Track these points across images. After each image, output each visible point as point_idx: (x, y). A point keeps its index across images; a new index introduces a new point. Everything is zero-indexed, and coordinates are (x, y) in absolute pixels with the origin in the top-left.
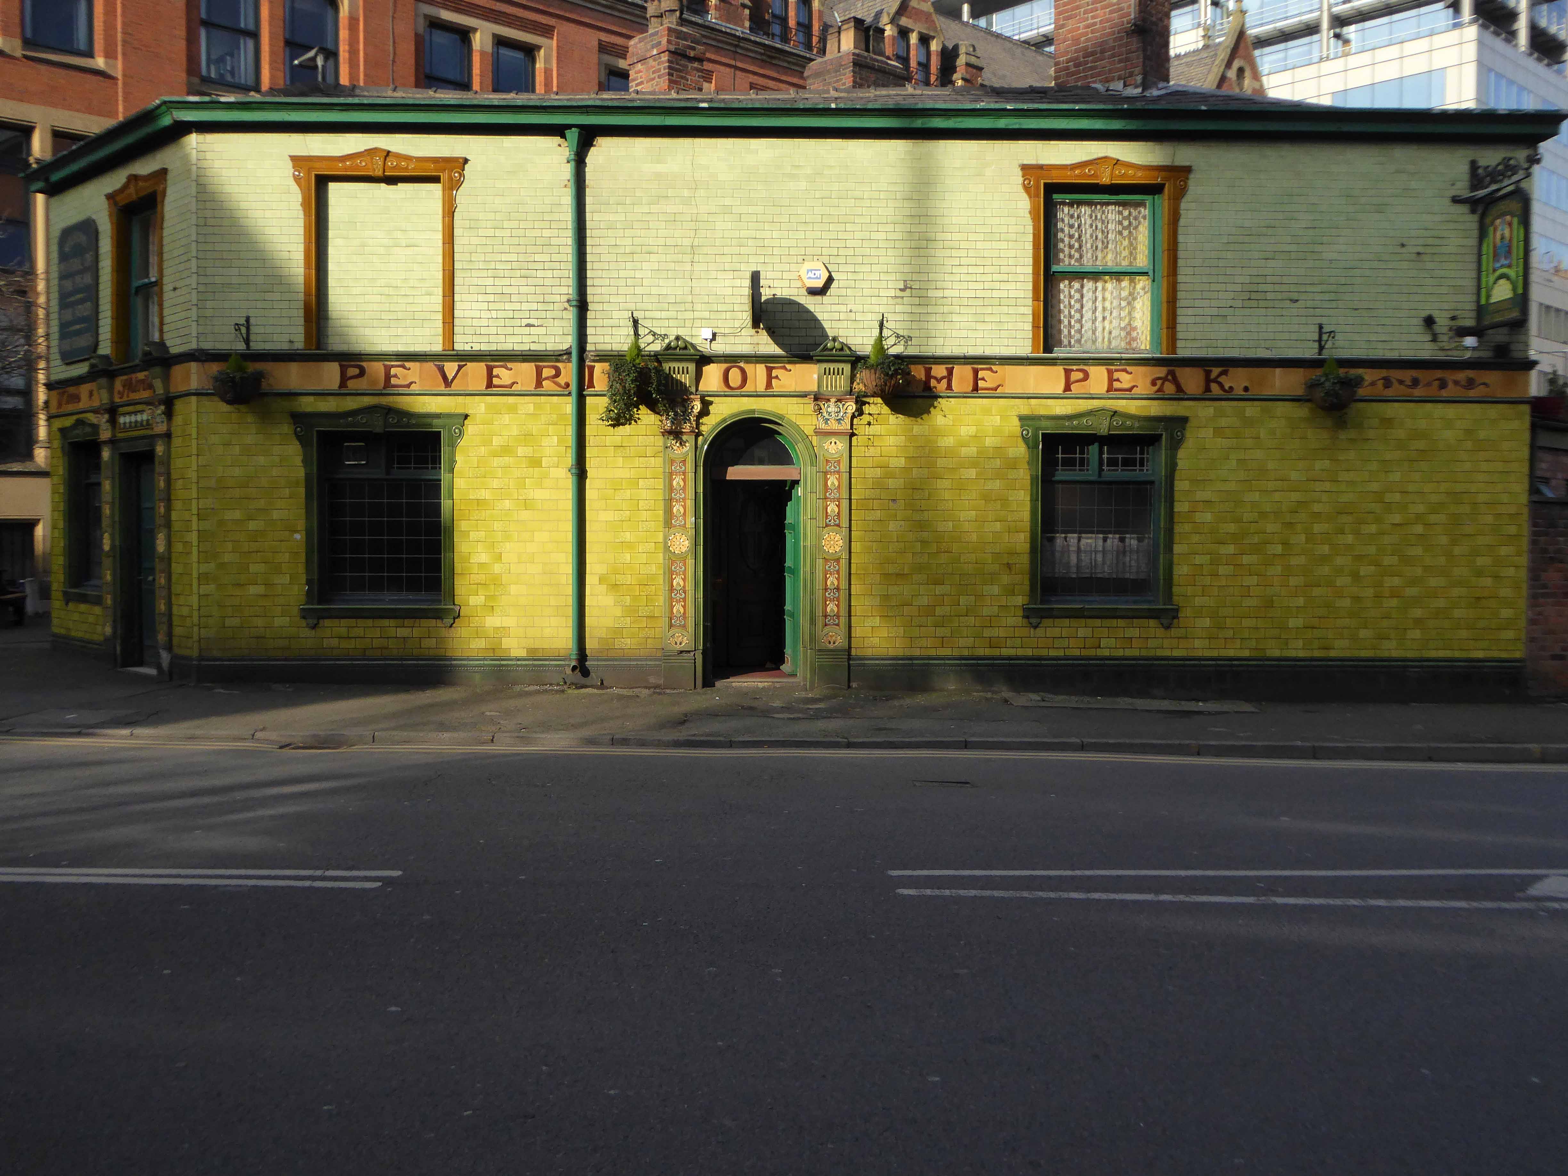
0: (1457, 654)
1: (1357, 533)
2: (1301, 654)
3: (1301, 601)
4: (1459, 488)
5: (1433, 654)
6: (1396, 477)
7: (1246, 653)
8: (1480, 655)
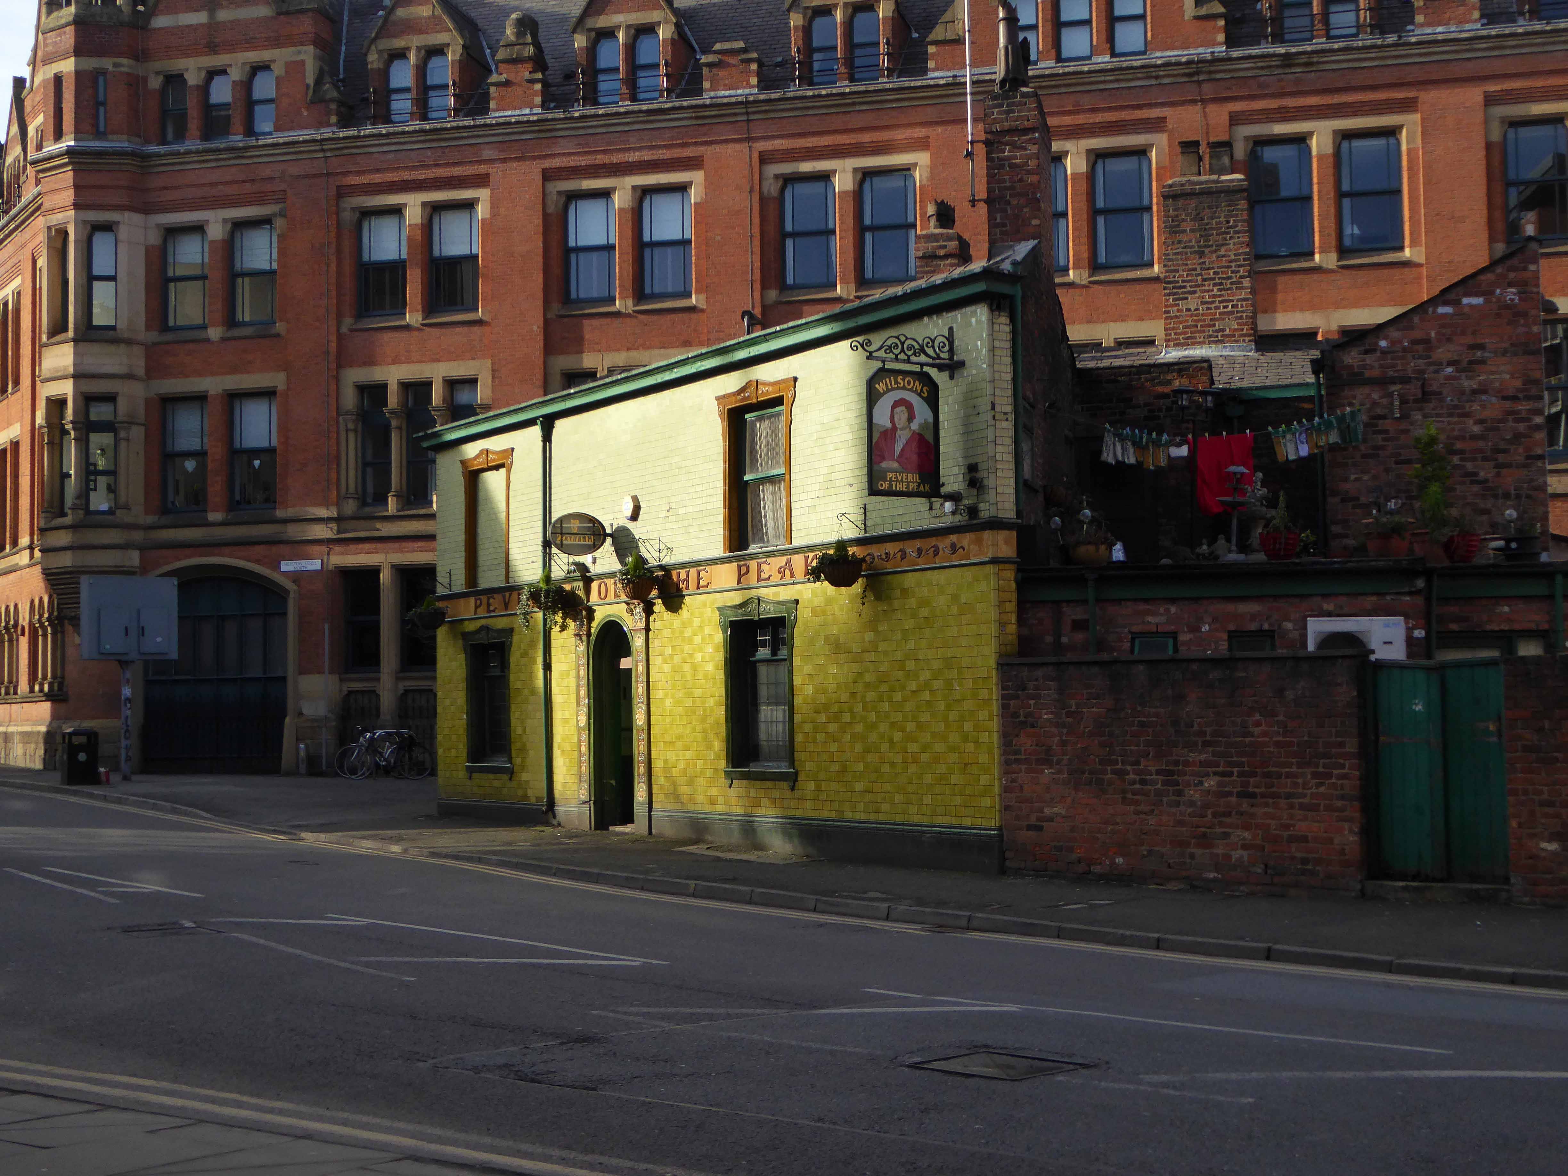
0: (955, 822)
1: (890, 700)
2: (862, 817)
3: (860, 767)
4: (949, 653)
5: (939, 820)
6: (911, 645)
7: (833, 815)
8: (967, 822)
